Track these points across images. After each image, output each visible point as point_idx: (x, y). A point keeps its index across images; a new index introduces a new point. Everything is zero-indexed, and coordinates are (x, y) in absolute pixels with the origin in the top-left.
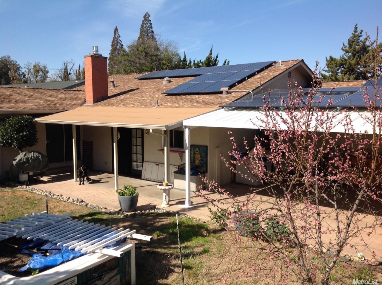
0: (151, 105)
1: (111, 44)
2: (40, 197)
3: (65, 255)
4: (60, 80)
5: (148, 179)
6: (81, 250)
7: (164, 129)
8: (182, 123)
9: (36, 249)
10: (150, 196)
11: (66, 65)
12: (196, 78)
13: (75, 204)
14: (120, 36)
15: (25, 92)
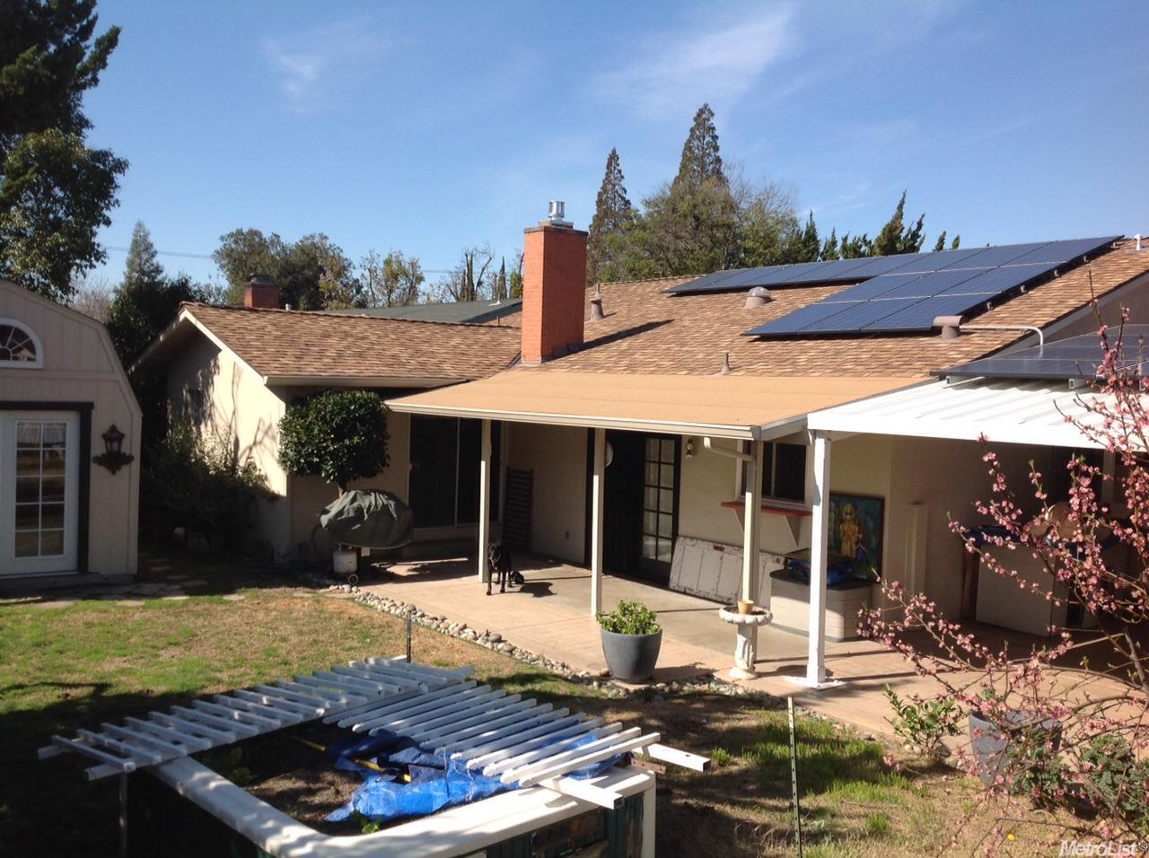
0: (707, 367)
1: (596, 198)
2: (385, 620)
3: (455, 785)
4: (453, 300)
5: (688, 591)
6: (500, 774)
7: (749, 436)
8: (804, 422)
9: (375, 760)
10: (695, 640)
11: (469, 258)
12: (850, 289)
13: (479, 645)
14: (622, 177)
15: (361, 328)
